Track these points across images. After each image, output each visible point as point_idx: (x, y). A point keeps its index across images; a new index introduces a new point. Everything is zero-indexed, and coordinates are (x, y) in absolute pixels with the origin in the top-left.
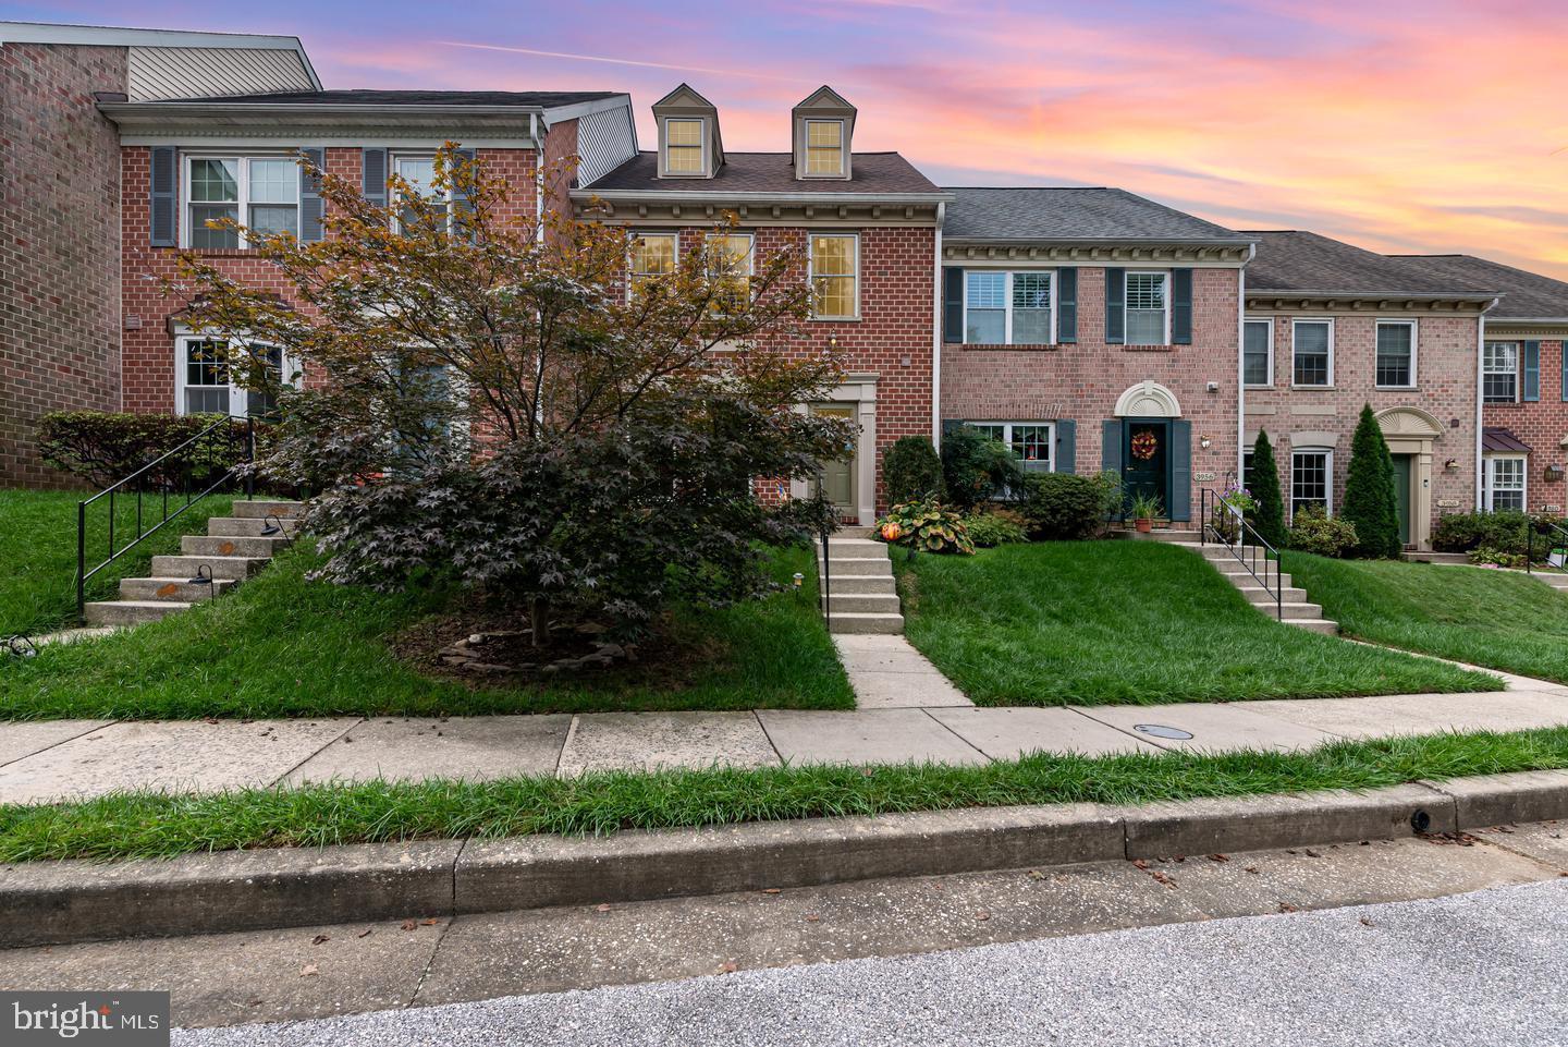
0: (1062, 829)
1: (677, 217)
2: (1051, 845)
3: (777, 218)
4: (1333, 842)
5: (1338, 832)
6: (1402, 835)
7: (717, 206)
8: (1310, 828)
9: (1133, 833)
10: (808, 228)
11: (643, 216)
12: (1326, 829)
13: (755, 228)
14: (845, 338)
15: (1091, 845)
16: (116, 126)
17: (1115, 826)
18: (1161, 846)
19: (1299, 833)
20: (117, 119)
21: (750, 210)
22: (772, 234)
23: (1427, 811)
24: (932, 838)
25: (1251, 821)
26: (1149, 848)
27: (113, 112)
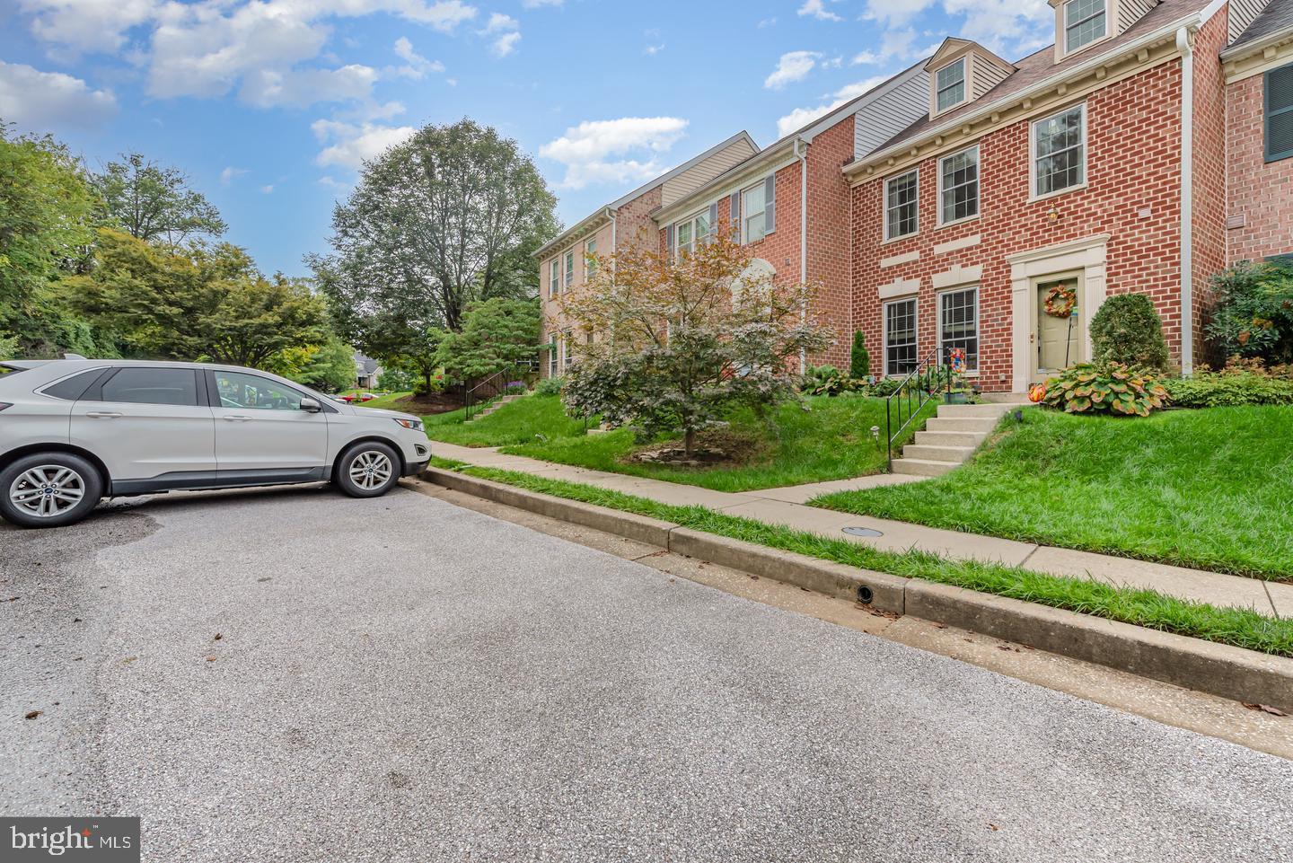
0: (643, 526)
1: (916, 156)
2: (638, 532)
3: (997, 123)
4: (783, 581)
5: (791, 578)
6: (846, 598)
7: (943, 135)
8: (771, 568)
9: (672, 538)
10: (1028, 119)
11: (892, 165)
12: (782, 572)
13: (979, 139)
14: (1069, 208)
15: (653, 537)
16: (657, 222)
17: (664, 531)
18: (684, 549)
19: (764, 568)
20: (656, 219)
21: (972, 127)
22: (993, 138)
23: (869, 587)
24: (600, 515)
25: (733, 551)
26: (679, 547)
27: (656, 217)
